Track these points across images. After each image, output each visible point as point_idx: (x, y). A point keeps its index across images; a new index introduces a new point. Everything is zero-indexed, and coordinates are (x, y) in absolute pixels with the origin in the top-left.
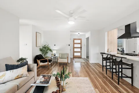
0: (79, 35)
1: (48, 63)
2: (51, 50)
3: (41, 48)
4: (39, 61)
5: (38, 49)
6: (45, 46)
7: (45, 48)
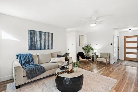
0: (130, 31)
1: (86, 60)
2: (92, 49)
3: (84, 47)
4: (80, 57)
5: (81, 48)
6: (87, 45)
7: (88, 47)
